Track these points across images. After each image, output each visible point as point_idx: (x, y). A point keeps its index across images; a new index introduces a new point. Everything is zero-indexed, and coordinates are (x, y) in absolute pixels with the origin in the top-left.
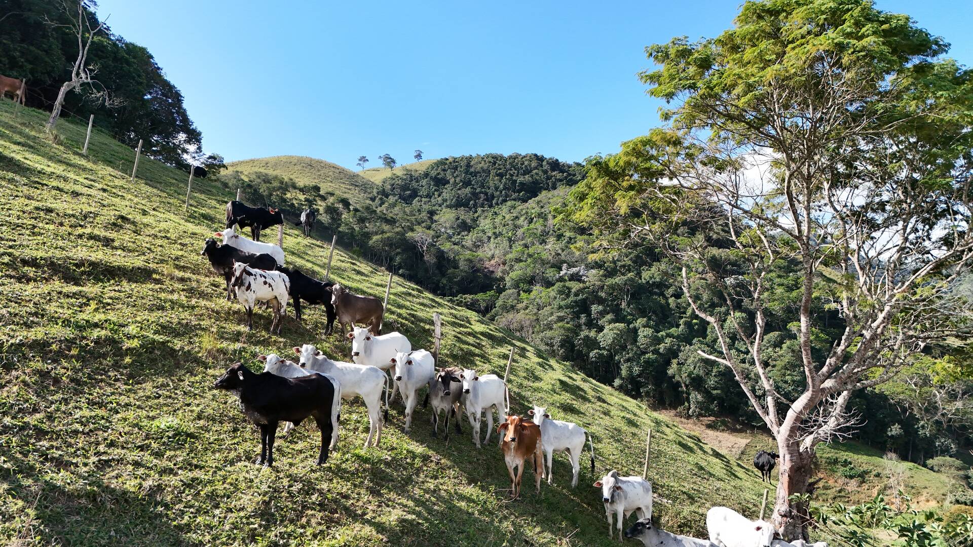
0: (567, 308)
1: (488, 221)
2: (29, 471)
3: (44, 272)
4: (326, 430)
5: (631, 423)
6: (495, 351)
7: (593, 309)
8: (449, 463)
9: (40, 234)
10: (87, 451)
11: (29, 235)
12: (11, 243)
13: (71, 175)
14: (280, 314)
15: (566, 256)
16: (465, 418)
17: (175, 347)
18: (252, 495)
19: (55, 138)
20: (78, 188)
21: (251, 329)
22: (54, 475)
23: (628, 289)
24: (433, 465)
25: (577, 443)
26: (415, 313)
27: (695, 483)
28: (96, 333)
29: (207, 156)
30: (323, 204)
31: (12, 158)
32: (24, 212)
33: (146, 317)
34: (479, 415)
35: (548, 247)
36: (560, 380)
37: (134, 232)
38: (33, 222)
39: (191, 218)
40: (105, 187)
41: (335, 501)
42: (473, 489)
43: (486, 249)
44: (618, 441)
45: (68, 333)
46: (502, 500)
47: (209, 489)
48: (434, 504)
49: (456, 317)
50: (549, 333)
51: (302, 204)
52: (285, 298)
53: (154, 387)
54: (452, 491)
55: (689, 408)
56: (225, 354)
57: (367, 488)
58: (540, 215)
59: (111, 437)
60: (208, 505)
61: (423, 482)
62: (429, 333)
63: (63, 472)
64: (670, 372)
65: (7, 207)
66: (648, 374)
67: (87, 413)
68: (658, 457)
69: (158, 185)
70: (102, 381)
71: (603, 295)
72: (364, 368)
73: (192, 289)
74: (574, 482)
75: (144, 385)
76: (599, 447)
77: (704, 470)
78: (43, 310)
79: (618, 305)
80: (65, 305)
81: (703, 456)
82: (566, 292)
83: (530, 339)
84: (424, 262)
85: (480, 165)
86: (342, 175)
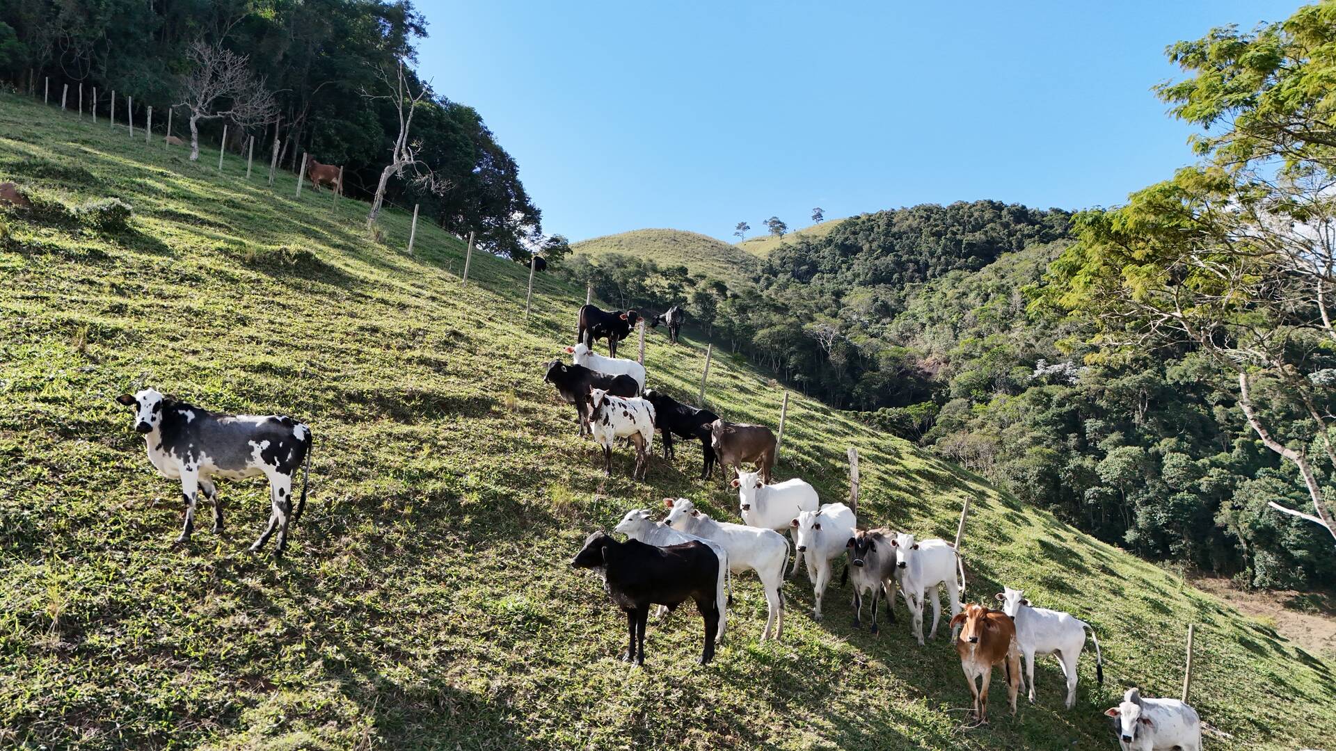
0: (1046, 425)
1: (921, 301)
2: (363, 664)
3: (372, 409)
4: (712, 618)
5: (1158, 607)
6: (939, 498)
7: (1088, 425)
8: (880, 666)
9: (366, 361)
10: (426, 639)
11: (354, 363)
12: (335, 375)
13: (397, 283)
14: (644, 454)
15: (1042, 347)
16: (900, 600)
17: (521, 502)
18: (621, 704)
19: (378, 236)
20: (405, 299)
21: (610, 474)
22: (391, 669)
23: (1144, 395)
24: (857, 669)
25: (1073, 641)
26: (821, 445)
27: (1270, 705)
28: (432, 486)
29: (549, 238)
30: (692, 290)
31: (333, 266)
32: (348, 334)
33: (485, 463)
34: (920, 599)
35: (1014, 335)
36: (1040, 541)
37: (469, 351)
38: (357, 346)
39: (533, 327)
40: (435, 295)
41: (727, 717)
42: (917, 707)
43: (919, 341)
44: (1138, 636)
45: (401, 486)
46: (959, 725)
47: (567, 693)
48: (862, 726)
49: (879, 449)
50: (1019, 463)
51: (665, 292)
52: (650, 433)
53: (498, 555)
54: (887, 708)
55: (1253, 576)
56: (579, 509)
57: (768, 700)
58: (999, 289)
59: (452, 622)
60: (567, 716)
61: (844, 694)
62: (842, 473)
63: (400, 667)
64: (1219, 520)
65: (329, 329)
66: (1181, 523)
67: (424, 590)
68: (1204, 663)
69: (494, 287)
70: (439, 547)
71: (1103, 403)
72: (759, 531)
73: (538, 423)
74: (1070, 700)
75: (486, 552)
76: (1107, 645)
77: (1285, 685)
78: (373, 457)
79: (1128, 419)
80: (396, 450)
81: (1282, 661)
82: (1044, 401)
83: (990, 470)
84: (829, 364)
85: (908, 223)
86: (715, 251)
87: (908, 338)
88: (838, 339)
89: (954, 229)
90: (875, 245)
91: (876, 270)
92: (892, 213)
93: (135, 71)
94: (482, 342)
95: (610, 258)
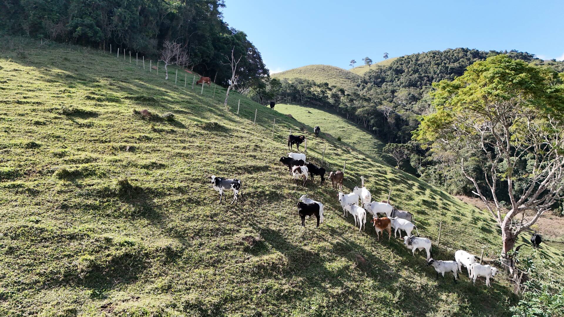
1: (429, 94)
3: (243, 171)
7: (496, 148)
11: (236, 158)
12: (233, 162)
13: (238, 128)
19: (228, 109)
20: (241, 134)
30: (330, 93)
37: (260, 151)
38: (235, 153)
39: (275, 139)
40: (248, 131)
42: (363, 237)
45: (253, 190)
48: (349, 240)
51: (319, 94)
56: (291, 194)
57: (330, 234)
59: (268, 218)
60: (291, 234)
61: (347, 234)
63: (261, 225)
65: (228, 148)
67: (262, 212)
69: (262, 124)
70: (263, 203)
73: (280, 172)
75: (272, 204)
78: (246, 183)
80: (250, 181)
83: (454, 167)
84: (388, 123)
85: (425, 59)
86: (341, 73)
87: (423, 110)
88: (392, 112)
89: (445, 62)
90: (410, 69)
91: (410, 80)
92: (419, 54)
93: (137, 40)
94: (263, 147)
95: (297, 79)
